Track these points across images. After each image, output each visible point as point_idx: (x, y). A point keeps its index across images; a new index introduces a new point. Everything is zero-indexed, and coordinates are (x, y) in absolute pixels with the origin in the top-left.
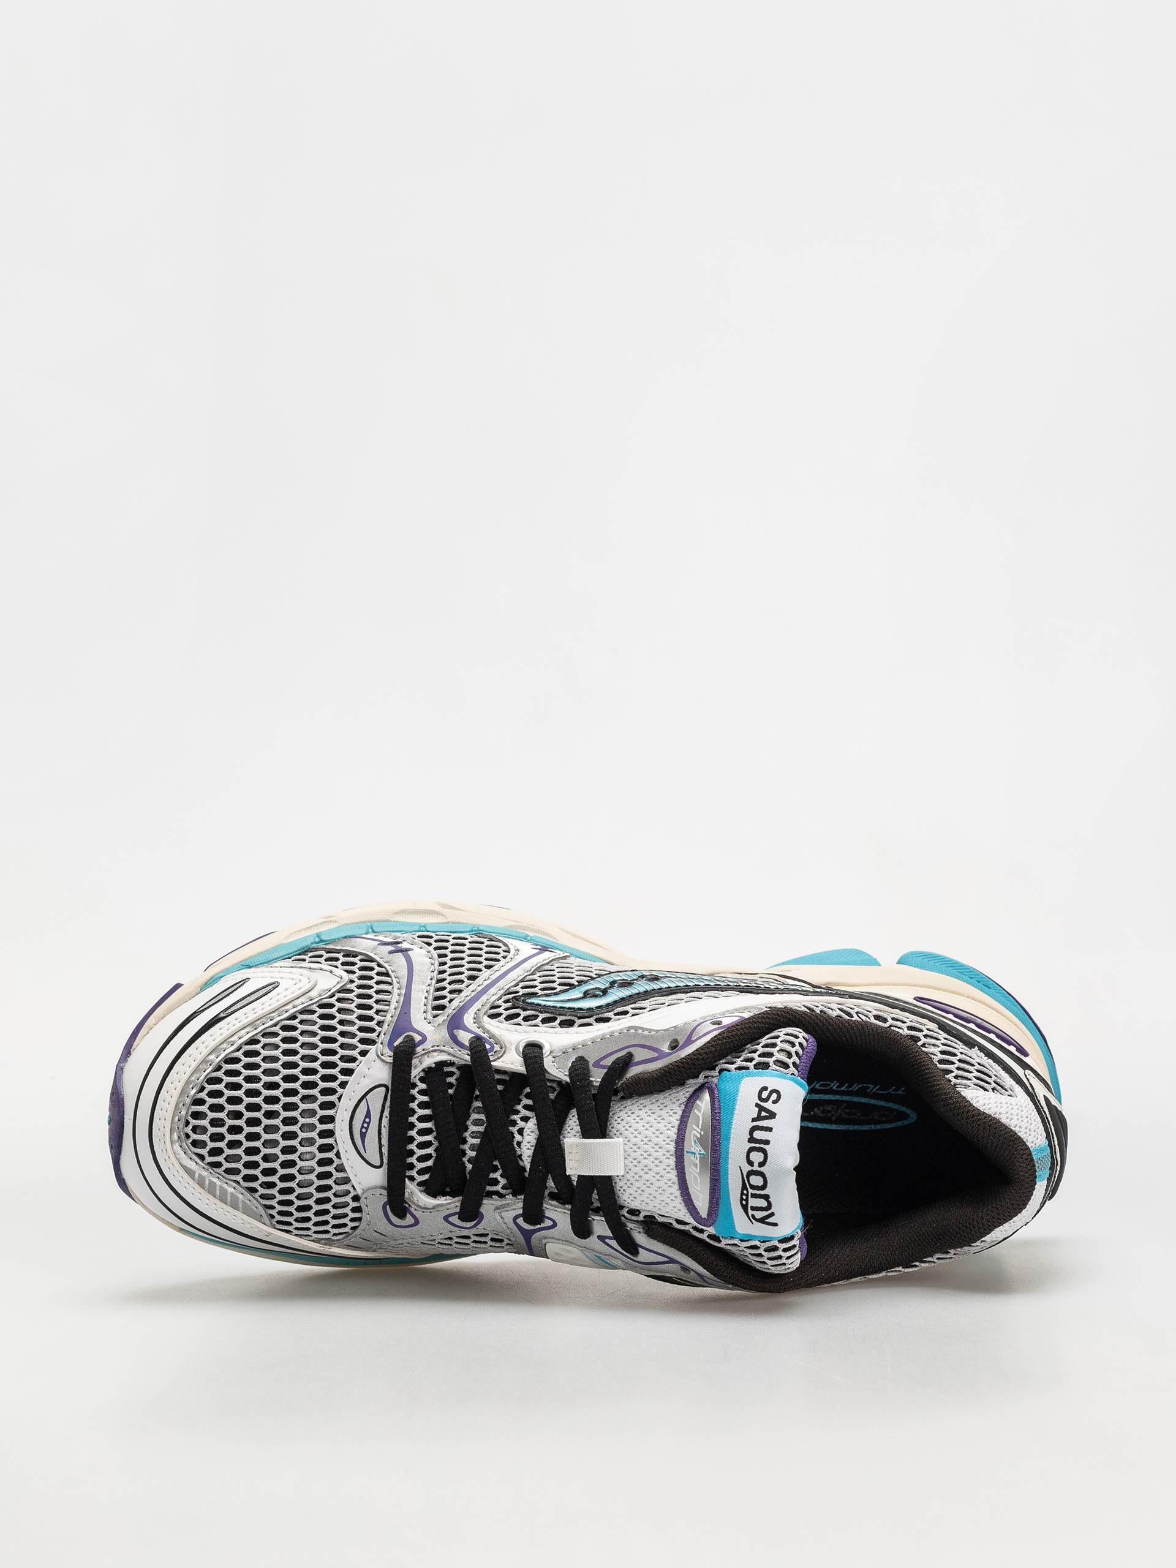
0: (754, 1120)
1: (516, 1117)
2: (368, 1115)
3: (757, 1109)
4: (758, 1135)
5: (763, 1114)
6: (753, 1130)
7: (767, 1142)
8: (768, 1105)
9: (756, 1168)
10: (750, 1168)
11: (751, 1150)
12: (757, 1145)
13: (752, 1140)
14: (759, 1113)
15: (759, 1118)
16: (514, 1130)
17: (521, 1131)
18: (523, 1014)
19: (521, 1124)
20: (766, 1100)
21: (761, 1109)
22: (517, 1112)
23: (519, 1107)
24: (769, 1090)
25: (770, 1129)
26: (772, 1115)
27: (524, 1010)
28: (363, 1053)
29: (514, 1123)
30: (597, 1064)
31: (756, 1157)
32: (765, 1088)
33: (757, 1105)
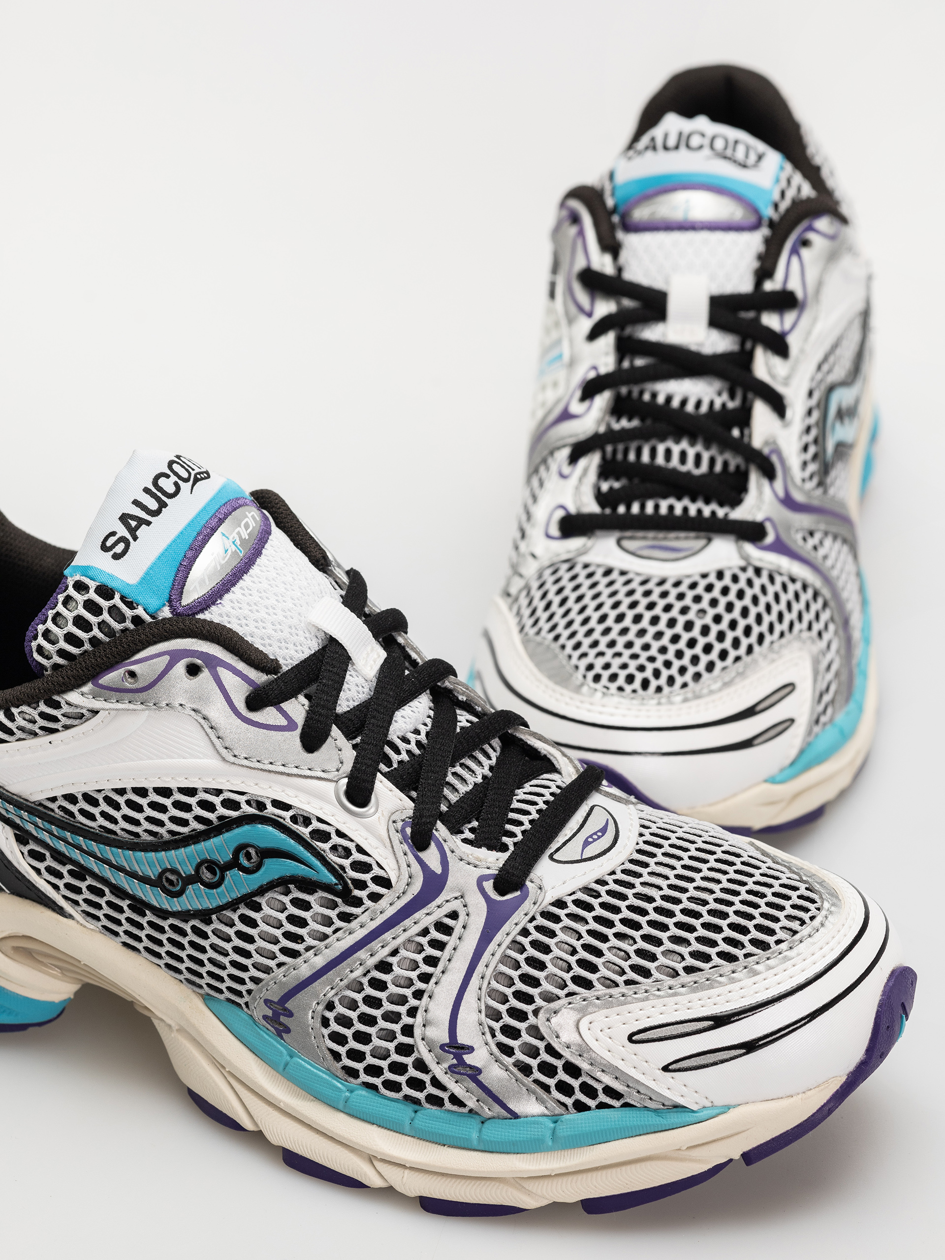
0: (148, 523)
1: (413, 747)
2: (586, 843)
3: (138, 533)
4: (153, 505)
5: (133, 524)
6: (156, 513)
7: (147, 490)
8: (123, 532)
9: (174, 478)
10: (180, 482)
11: (171, 496)
12: (159, 494)
13: (163, 505)
14: (138, 527)
15: (141, 522)
16: (422, 737)
17: (417, 732)
18: (346, 863)
19: (412, 738)
20: (122, 539)
21: (133, 531)
22: (409, 752)
23: (404, 757)
24: (112, 553)
25: (136, 503)
26: (124, 518)
27: (343, 868)
28: (560, 904)
29: (419, 744)
30: (291, 725)
31: (167, 485)
32: (116, 557)
33: (135, 538)
